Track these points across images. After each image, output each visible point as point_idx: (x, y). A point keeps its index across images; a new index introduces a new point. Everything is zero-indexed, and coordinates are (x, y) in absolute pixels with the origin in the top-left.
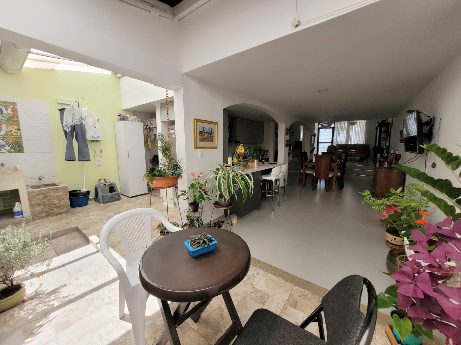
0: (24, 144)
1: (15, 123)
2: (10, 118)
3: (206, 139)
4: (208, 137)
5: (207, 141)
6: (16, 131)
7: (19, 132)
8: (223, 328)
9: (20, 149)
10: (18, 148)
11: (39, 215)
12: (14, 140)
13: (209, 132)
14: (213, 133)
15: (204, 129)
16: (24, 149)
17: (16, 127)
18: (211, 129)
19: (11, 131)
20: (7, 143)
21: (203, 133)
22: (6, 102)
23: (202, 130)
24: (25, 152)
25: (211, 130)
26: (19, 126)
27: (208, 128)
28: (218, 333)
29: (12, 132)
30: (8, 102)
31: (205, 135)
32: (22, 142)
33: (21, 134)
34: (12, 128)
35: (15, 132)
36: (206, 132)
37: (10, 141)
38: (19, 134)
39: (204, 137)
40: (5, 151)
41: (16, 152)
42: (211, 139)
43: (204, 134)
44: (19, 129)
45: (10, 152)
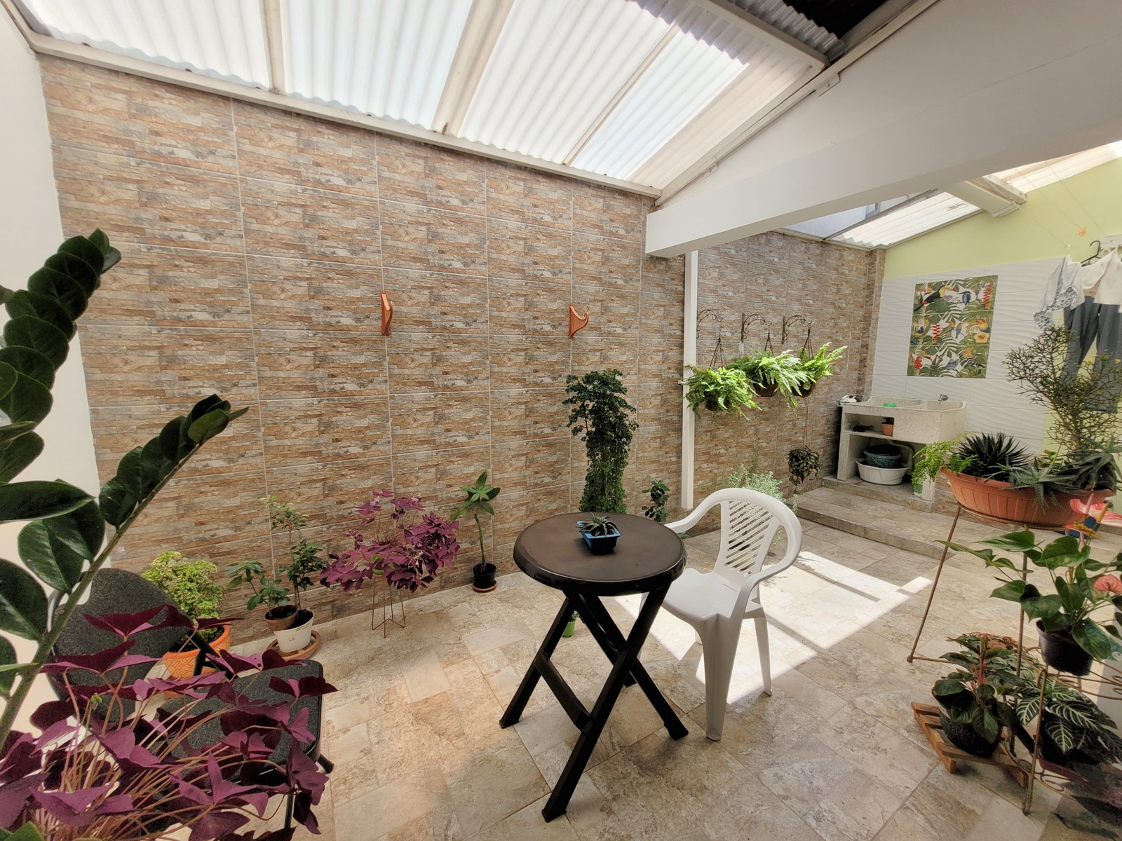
0: (989, 360)
1: (985, 319)
2: (978, 308)
6: (982, 333)
7: (987, 335)
8: (648, 780)
9: (980, 370)
10: (977, 368)
11: (947, 506)
12: (975, 351)
16: (987, 371)
17: (984, 326)
19: (974, 334)
20: (961, 359)
22: (979, 278)
24: (987, 376)
26: (990, 324)
28: (641, 767)
29: (975, 337)
30: (983, 278)
32: (987, 355)
33: (989, 339)
34: (977, 328)
35: (981, 337)
37: (968, 355)
38: (985, 340)
40: (954, 373)
41: (971, 377)
44: (988, 330)
45: (961, 376)
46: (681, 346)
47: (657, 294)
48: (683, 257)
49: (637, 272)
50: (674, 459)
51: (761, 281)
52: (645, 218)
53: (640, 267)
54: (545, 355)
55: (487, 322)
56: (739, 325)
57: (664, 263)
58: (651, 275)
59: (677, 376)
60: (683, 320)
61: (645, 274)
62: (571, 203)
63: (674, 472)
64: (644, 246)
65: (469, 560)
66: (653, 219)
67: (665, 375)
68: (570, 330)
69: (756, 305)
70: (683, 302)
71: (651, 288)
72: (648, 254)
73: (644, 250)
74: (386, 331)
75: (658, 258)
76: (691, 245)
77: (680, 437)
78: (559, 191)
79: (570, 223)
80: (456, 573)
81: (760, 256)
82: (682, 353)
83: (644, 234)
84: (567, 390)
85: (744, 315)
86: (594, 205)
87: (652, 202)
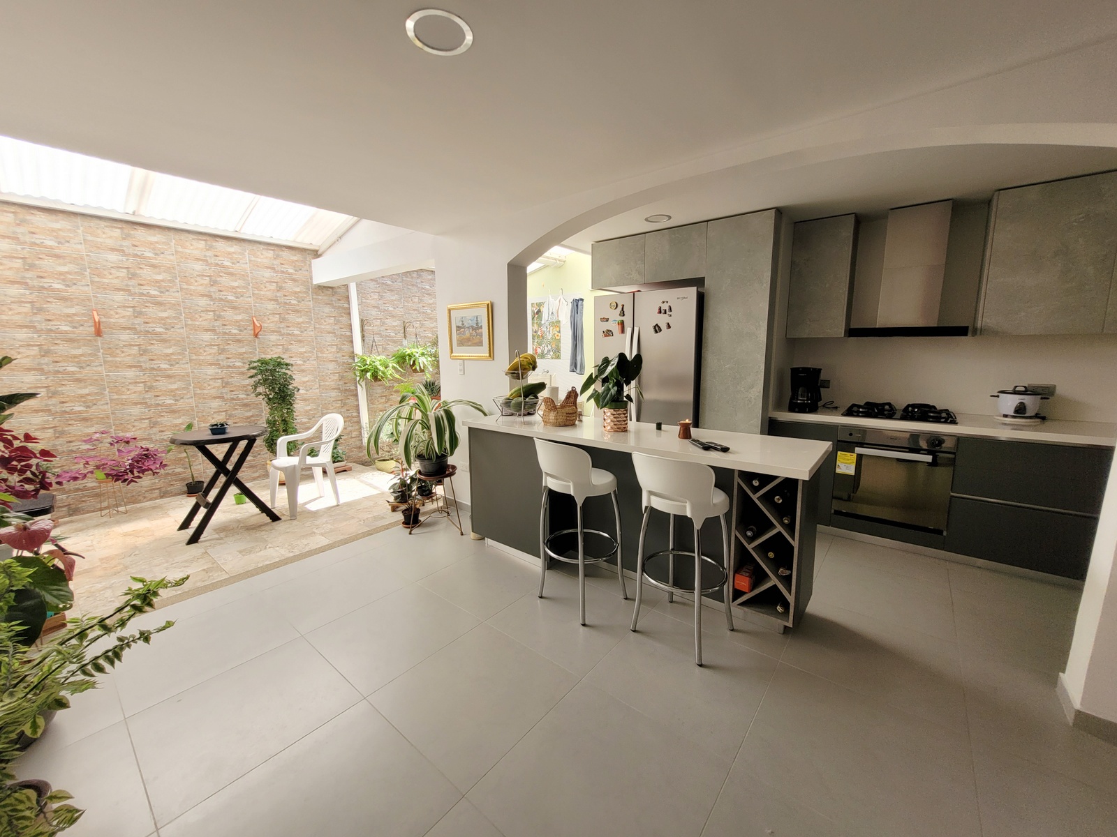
3: (468, 340)
4: (471, 336)
5: (470, 343)
13: (472, 327)
14: (481, 326)
15: (462, 321)
18: (477, 318)
21: (462, 330)
23: (460, 324)
25: (477, 321)
27: (470, 317)
31: (467, 332)
35: (557, 336)
36: (467, 326)
38: (559, 338)
39: (464, 337)
42: (478, 341)
43: (464, 331)
46: (352, 342)
47: (327, 309)
48: (346, 286)
49: (308, 296)
50: (355, 414)
51: (416, 300)
52: (311, 262)
53: (310, 292)
54: (233, 348)
55: (183, 328)
56: (402, 328)
57: (330, 289)
58: (320, 297)
59: (351, 361)
60: (351, 325)
61: (315, 297)
62: (246, 254)
63: (356, 422)
64: (311, 279)
65: (183, 480)
66: (316, 263)
67: (340, 360)
68: (255, 332)
69: (414, 316)
70: (349, 314)
71: (321, 305)
72: (316, 285)
73: (312, 282)
74: (98, 333)
75: (324, 287)
76: (352, 278)
77: (357, 400)
78: (235, 247)
79: (247, 266)
80: (172, 487)
81: (413, 285)
82: (353, 347)
83: (311, 272)
84: (249, 370)
85: (404, 322)
86: (266, 256)
87: (316, 254)
